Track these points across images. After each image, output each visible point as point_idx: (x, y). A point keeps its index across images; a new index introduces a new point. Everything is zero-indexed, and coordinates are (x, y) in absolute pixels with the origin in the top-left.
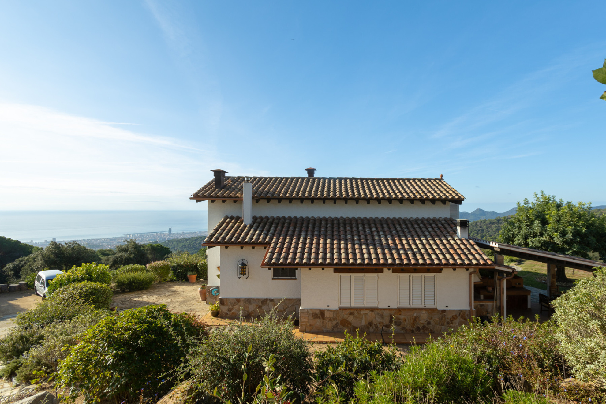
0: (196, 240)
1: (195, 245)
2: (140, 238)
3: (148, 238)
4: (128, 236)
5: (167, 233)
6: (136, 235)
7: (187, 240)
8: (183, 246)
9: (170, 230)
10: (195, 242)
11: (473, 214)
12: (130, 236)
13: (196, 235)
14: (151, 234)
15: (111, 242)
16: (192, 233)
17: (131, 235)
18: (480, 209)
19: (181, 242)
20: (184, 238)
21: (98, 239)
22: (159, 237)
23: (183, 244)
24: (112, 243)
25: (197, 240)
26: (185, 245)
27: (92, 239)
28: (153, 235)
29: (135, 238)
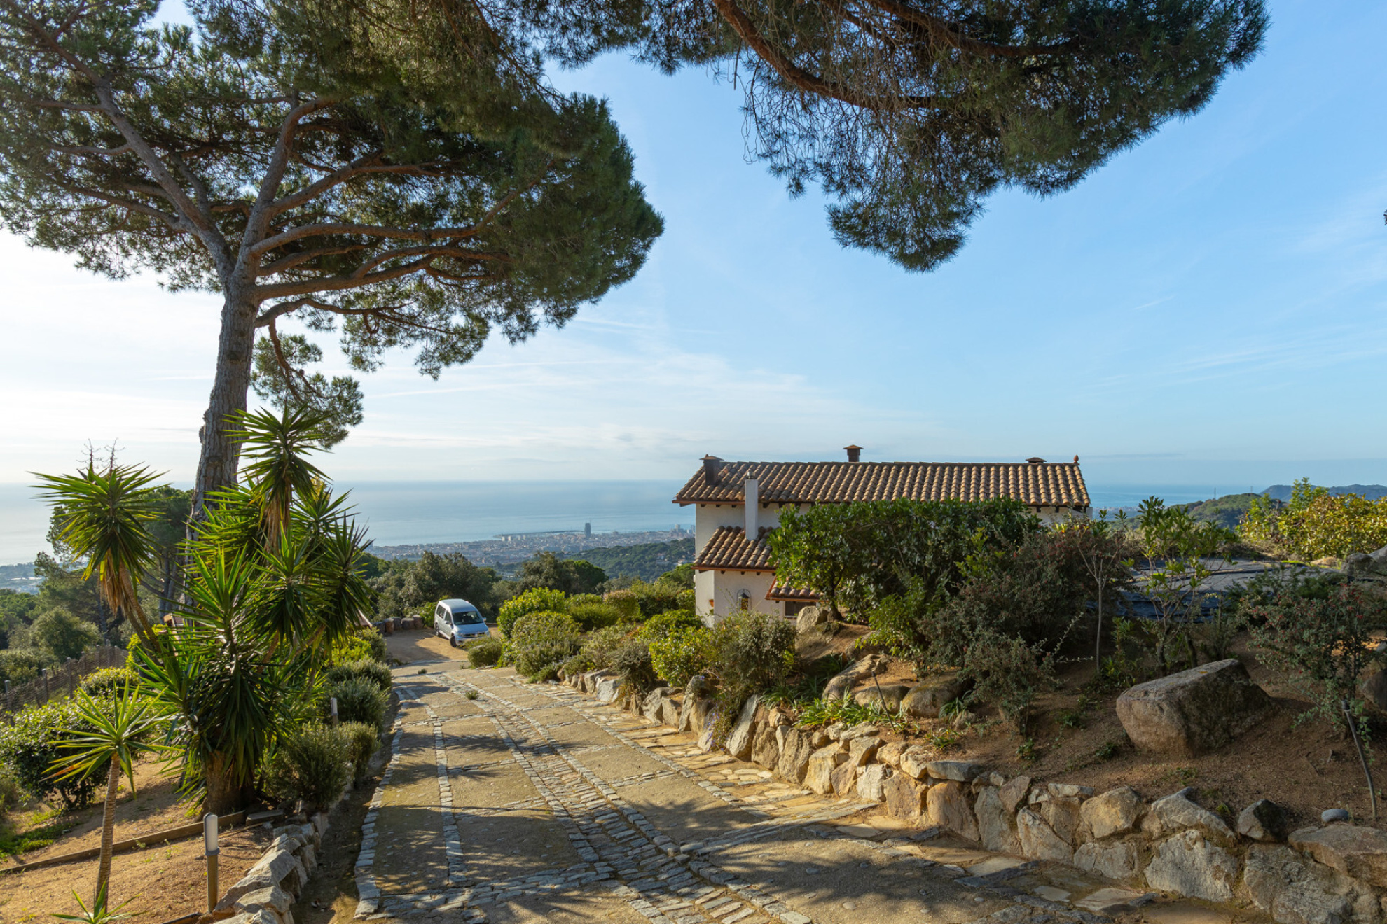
0: (643, 552)
1: (641, 565)
2: (526, 544)
3: (543, 544)
4: (503, 539)
5: (582, 534)
6: (519, 537)
7: (625, 551)
8: (617, 564)
9: (588, 527)
10: (643, 558)
12: (506, 540)
13: (644, 539)
14: (548, 535)
15: (472, 551)
16: (634, 535)
17: (509, 538)
19: (612, 556)
20: (618, 547)
21: (447, 545)
22: (564, 543)
23: (617, 560)
24: (474, 553)
25: (646, 551)
26: (620, 564)
27: (437, 545)
28: (552, 537)
29: (517, 545)
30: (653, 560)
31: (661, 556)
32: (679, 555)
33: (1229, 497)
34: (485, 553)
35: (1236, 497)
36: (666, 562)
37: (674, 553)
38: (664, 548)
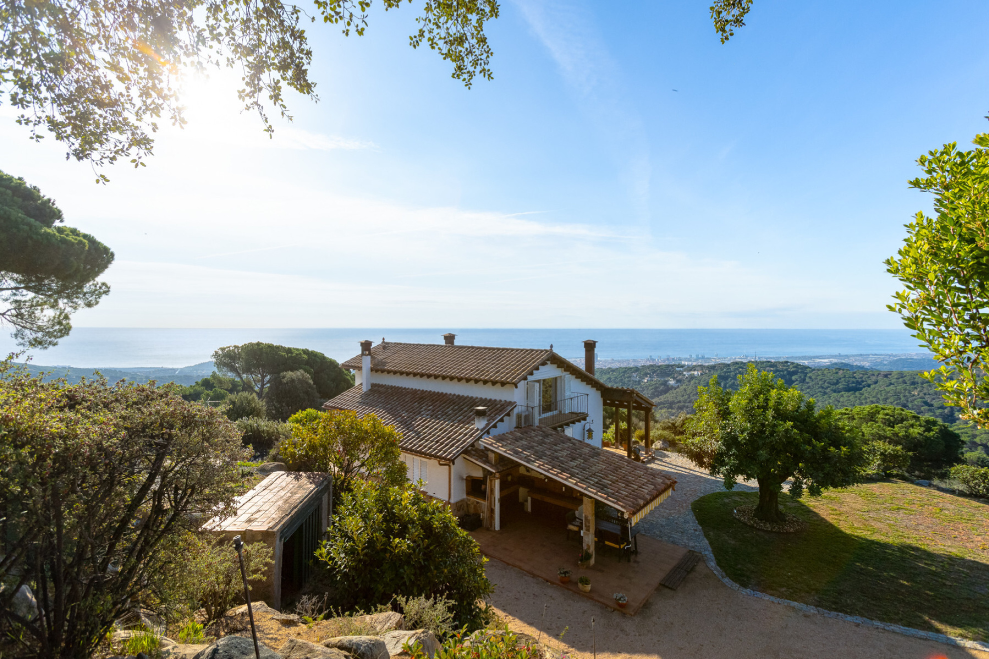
0: (625, 372)
7: (613, 371)
23: (608, 376)
26: (610, 378)
30: (628, 377)
31: (634, 375)
32: (646, 375)
36: (638, 379)
37: (642, 373)
38: (637, 369)
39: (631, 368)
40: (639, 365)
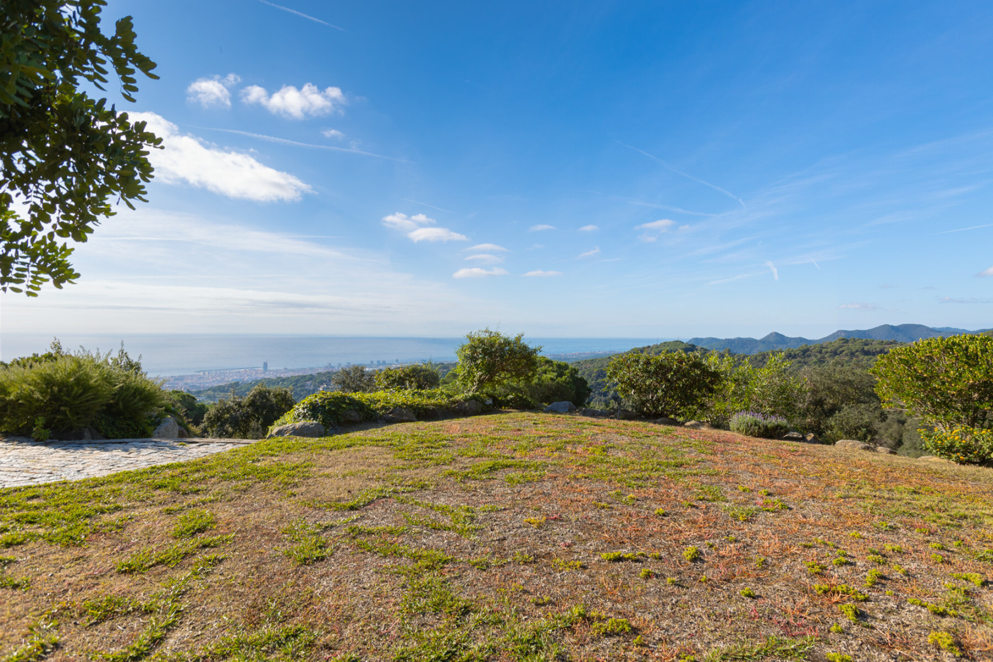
2: (219, 376)
5: (260, 370)
11: (763, 341)
12: (204, 374)
13: (303, 372)
15: (176, 382)
16: (298, 371)
17: (207, 373)
18: (777, 334)
22: (248, 375)
24: (177, 384)
28: (239, 372)
29: (212, 377)
30: (301, 386)
31: (309, 383)
32: (322, 383)
33: (665, 343)
34: (186, 384)
35: (670, 343)
36: (312, 388)
37: (317, 381)
38: (311, 378)
39: (305, 376)
40: (314, 373)
